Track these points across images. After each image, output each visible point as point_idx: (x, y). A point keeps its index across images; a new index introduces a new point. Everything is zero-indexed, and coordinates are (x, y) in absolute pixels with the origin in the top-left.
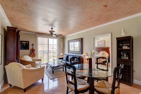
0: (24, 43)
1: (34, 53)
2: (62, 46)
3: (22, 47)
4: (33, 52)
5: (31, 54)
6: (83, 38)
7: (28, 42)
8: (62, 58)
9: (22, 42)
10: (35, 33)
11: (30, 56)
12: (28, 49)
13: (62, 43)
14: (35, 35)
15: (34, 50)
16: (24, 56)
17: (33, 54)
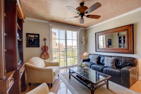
0: (32, 36)
1: (47, 52)
2: (84, 42)
3: (29, 43)
4: (45, 50)
5: (42, 54)
6: (136, 24)
7: (38, 35)
8: (88, 60)
9: (30, 36)
10: (47, 22)
11: (41, 57)
12: (39, 46)
13: (84, 38)
14: (48, 24)
15: (46, 48)
16: (31, 58)
17: (45, 54)
